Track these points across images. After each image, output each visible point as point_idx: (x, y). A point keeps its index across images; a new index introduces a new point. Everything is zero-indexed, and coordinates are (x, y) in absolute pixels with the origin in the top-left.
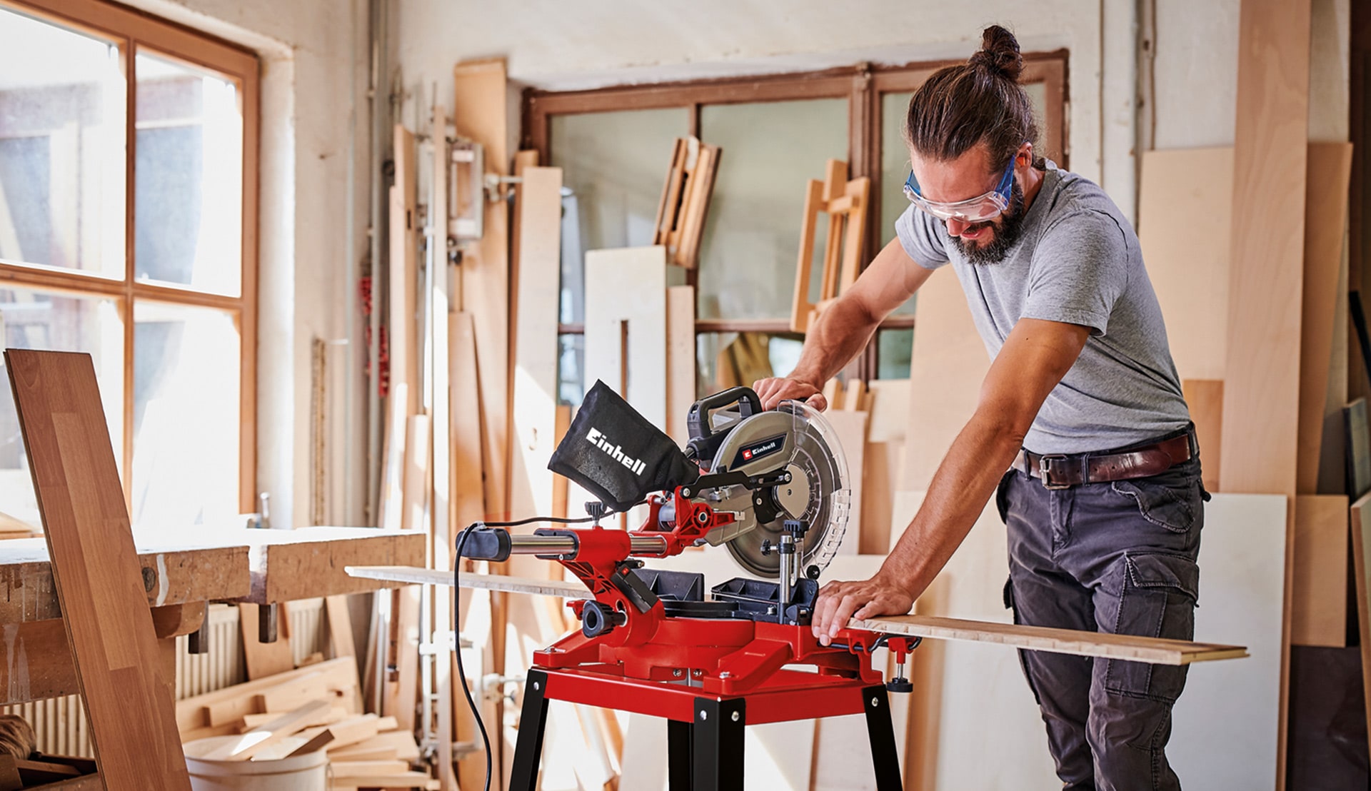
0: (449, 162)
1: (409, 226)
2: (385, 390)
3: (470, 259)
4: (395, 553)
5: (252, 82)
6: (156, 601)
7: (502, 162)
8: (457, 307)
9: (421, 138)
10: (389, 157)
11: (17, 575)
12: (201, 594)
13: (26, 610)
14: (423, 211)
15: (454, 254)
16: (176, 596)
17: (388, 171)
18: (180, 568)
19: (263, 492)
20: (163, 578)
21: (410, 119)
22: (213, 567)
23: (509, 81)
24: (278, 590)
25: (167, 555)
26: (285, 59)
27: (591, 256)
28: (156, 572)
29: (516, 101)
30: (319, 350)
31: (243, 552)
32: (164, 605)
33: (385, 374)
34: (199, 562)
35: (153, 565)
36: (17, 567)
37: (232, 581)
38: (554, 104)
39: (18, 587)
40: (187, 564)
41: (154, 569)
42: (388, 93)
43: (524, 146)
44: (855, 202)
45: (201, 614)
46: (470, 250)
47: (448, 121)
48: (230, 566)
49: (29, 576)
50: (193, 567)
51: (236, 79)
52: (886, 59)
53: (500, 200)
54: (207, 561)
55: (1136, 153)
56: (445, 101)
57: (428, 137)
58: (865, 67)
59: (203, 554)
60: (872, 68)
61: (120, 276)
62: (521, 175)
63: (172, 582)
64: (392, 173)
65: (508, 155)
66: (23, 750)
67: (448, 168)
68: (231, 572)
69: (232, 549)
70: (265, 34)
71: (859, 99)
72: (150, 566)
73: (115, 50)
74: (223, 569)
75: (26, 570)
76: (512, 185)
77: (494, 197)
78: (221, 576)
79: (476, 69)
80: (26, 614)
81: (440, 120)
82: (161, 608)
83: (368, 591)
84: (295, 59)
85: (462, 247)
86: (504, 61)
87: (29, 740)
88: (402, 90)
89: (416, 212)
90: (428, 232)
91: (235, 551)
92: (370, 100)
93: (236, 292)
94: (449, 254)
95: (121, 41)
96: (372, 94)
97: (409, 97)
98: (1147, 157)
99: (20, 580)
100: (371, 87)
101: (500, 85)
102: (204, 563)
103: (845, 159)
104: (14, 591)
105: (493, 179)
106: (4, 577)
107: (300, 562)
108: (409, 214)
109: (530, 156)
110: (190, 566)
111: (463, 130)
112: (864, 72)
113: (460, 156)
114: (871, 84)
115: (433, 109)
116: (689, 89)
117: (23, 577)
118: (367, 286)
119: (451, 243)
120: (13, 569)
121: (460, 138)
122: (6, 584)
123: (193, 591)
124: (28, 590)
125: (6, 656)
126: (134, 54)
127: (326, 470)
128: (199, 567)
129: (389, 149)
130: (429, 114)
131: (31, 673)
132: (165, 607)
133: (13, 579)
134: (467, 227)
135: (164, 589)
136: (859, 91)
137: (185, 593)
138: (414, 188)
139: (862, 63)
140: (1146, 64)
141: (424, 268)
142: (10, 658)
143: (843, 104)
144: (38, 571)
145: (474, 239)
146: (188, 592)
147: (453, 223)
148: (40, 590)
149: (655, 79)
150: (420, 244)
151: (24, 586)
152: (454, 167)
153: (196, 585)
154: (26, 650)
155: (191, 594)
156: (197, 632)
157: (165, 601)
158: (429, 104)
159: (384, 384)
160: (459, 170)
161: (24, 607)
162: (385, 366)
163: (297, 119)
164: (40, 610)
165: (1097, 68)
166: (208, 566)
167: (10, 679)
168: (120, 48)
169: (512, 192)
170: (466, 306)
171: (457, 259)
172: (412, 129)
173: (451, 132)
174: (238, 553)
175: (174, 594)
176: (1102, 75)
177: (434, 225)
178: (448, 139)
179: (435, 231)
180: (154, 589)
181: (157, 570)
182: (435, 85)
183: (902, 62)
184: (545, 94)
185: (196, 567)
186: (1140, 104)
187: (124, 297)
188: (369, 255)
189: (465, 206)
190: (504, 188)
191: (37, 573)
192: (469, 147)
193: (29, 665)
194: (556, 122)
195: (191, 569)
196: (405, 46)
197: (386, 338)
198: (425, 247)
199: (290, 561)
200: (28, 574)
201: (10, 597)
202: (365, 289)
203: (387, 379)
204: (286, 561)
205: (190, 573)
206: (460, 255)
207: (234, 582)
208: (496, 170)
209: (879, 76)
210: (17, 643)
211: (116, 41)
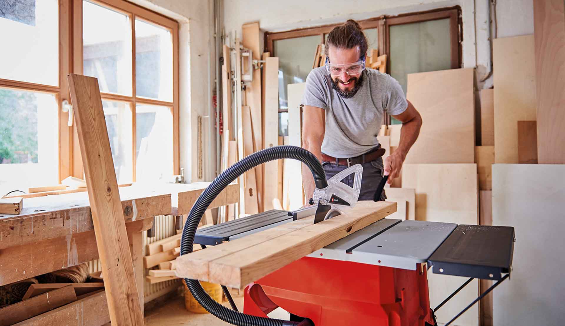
0: (241, 57)
1: (228, 78)
2: (221, 133)
3: (249, 88)
4: (227, 192)
5: (176, 31)
6: (132, 219)
7: (258, 56)
8: (245, 105)
9: (232, 49)
10: (221, 56)
11: (67, 214)
12: (151, 214)
13: (72, 229)
14: (233, 73)
15: (243, 87)
16: (141, 216)
17: (221, 60)
18: (142, 205)
19: (182, 167)
20: (135, 209)
21: (228, 43)
22: (156, 204)
23: (260, 30)
24: (183, 210)
25: (136, 200)
26: (186, 23)
27: (289, 86)
28: (132, 208)
29: (263, 36)
30: (200, 120)
31: (168, 196)
32: (136, 220)
33: (221, 127)
34: (150, 202)
35: (130, 204)
36: (68, 211)
37: (164, 208)
38: (275, 37)
39: (68, 219)
40: (145, 203)
41: (131, 206)
42: (221, 35)
43: (265, 51)
44: (382, 63)
45: (151, 222)
46: (248, 85)
47: (241, 44)
48: (163, 202)
49: (73, 214)
50: (148, 204)
51: (170, 30)
52: (391, 14)
53: (258, 68)
54: (154, 201)
55: (490, 40)
56: (239, 36)
57: (234, 49)
58: (383, 17)
59: (152, 198)
60: (386, 17)
61: (130, 95)
62: (265, 60)
63: (139, 211)
64: (223, 61)
65: (260, 53)
66: (83, 277)
67: (241, 58)
68: (164, 204)
69: (164, 195)
70: (179, 14)
71: (381, 28)
72: (129, 205)
73: (128, 18)
74: (160, 204)
75: (72, 211)
76: (262, 63)
77: (256, 68)
78: (159, 206)
79: (249, 26)
80: (72, 230)
81: (238, 43)
82: (134, 222)
83: (217, 207)
84: (190, 23)
85: (246, 84)
86: (258, 23)
87: (87, 272)
88: (225, 35)
89: (231, 73)
90: (235, 79)
91: (165, 196)
92: (215, 38)
93: (171, 101)
94: (242, 87)
95: (130, 14)
96: (215, 35)
97: (227, 36)
98: (494, 41)
99: (69, 216)
100: (215, 34)
101: (257, 31)
102: (152, 202)
103: (376, 49)
104: (66, 222)
105: (256, 62)
106: (61, 215)
107: (191, 198)
108: (228, 74)
109: (267, 54)
110: (146, 204)
111: (245, 46)
112: (383, 19)
113: (245, 54)
114: (385, 23)
115: (235, 39)
116: (321, 29)
117: (70, 215)
118: (215, 98)
119: (242, 83)
120: (65, 211)
121: (244, 48)
122: (62, 218)
123: (148, 214)
124: (73, 220)
125: (67, 247)
126: (135, 20)
127: (203, 159)
128: (150, 204)
129: (221, 54)
130: (234, 41)
131: (78, 253)
132: (136, 221)
133: (66, 216)
134: (248, 77)
135: (135, 214)
136: (381, 25)
137: (145, 215)
138: (230, 66)
139: (382, 15)
140: (493, 7)
141: (233, 92)
142: (69, 248)
143: (376, 30)
144: (78, 212)
145: (250, 81)
146: (146, 214)
147: (243, 76)
148: (79, 220)
149: (309, 26)
150: (232, 84)
151: (71, 219)
152: (243, 58)
153: (149, 211)
154: (76, 243)
155: (147, 215)
156: (151, 229)
157: (136, 219)
158: (234, 38)
159: (221, 130)
160: (244, 59)
161: (71, 228)
162: (221, 124)
163: (191, 43)
164: (79, 228)
165: (473, 10)
166: (154, 203)
167: (68, 256)
168: (130, 17)
169: (262, 65)
170: (247, 104)
171: (244, 89)
172: (229, 46)
173: (242, 47)
174: (167, 197)
175: (140, 216)
176: (475, 13)
177: (236, 77)
178: (241, 49)
179: (237, 79)
180: (131, 214)
181: (132, 207)
182: (236, 31)
183: (396, 15)
184: (272, 33)
185: (149, 204)
186: (491, 22)
187: (132, 102)
188: (216, 88)
189: (246, 71)
190: (259, 65)
191: (77, 213)
192: (248, 52)
193: (78, 249)
194: (275, 42)
195: (147, 205)
196: (226, 19)
197: (222, 115)
198: (234, 85)
199: (187, 198)
200: (72, 213)
201: (64, 224)
202: (214, 99)
203: (222, 129)
204: (186, 198)
205: (146, 206)
206: (245, 87)
207: (165, 208)
208: (256, 59)
209: (388, 20)
210: (72, 241)
211: (128, 14)
